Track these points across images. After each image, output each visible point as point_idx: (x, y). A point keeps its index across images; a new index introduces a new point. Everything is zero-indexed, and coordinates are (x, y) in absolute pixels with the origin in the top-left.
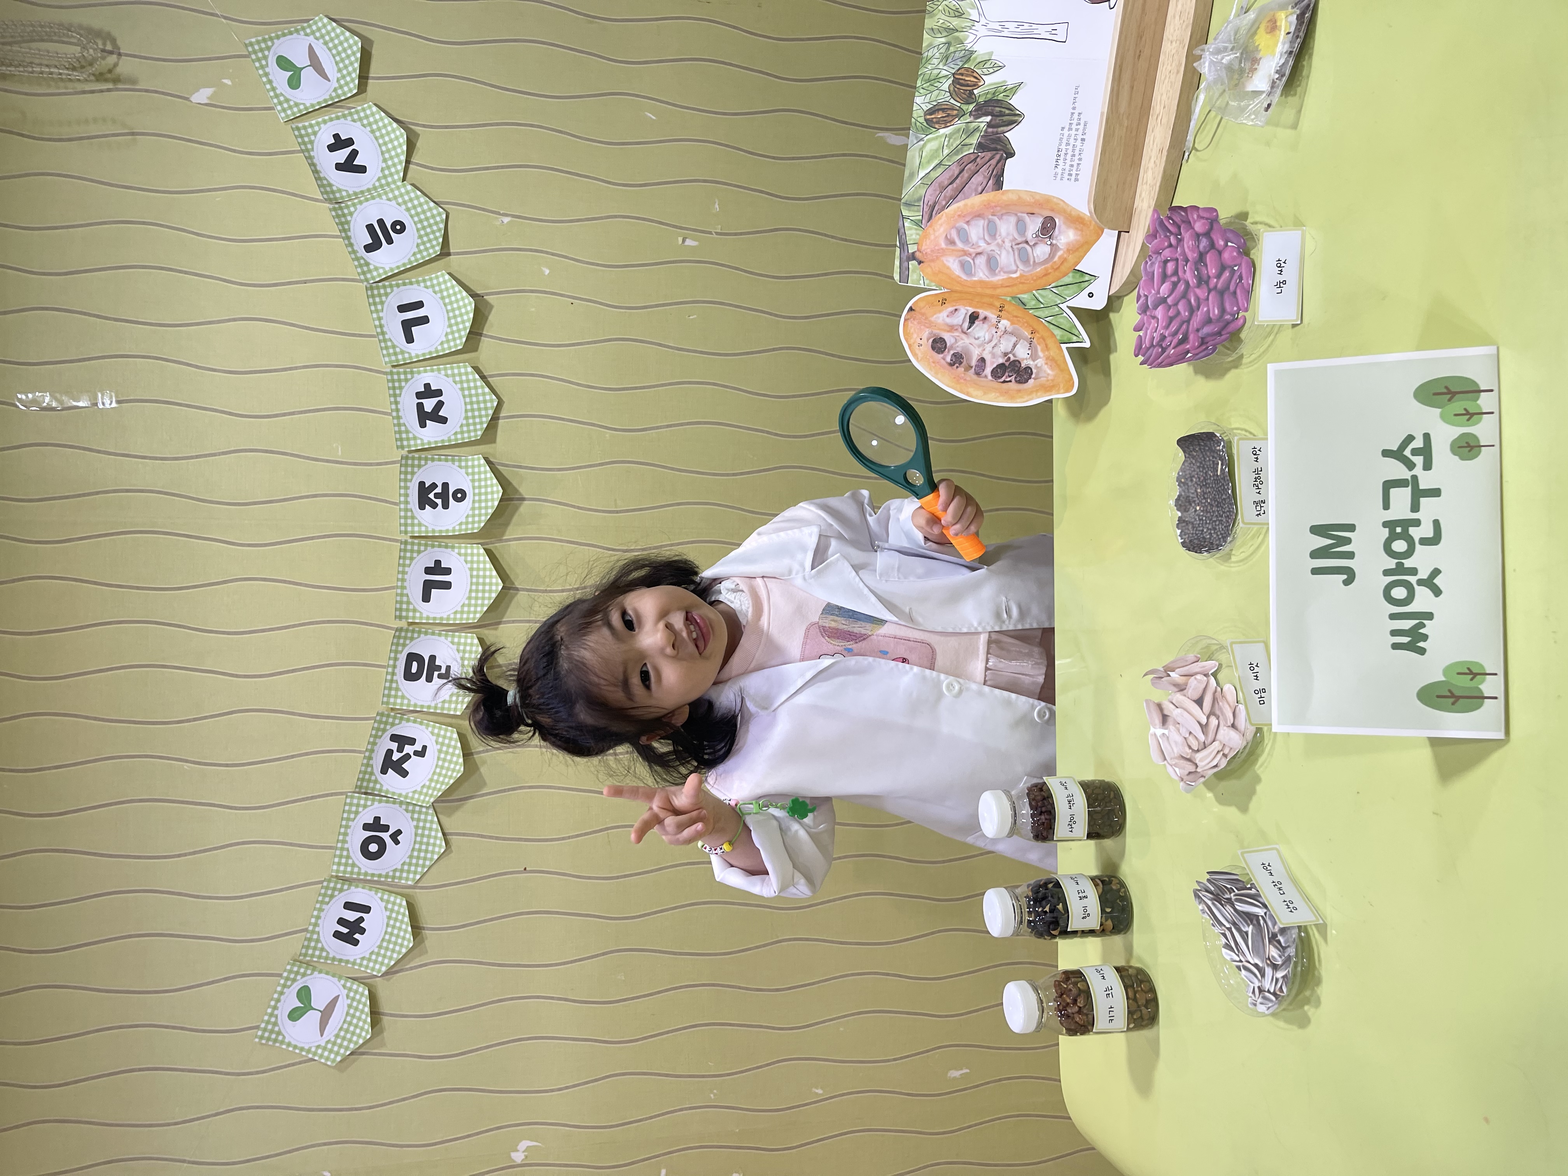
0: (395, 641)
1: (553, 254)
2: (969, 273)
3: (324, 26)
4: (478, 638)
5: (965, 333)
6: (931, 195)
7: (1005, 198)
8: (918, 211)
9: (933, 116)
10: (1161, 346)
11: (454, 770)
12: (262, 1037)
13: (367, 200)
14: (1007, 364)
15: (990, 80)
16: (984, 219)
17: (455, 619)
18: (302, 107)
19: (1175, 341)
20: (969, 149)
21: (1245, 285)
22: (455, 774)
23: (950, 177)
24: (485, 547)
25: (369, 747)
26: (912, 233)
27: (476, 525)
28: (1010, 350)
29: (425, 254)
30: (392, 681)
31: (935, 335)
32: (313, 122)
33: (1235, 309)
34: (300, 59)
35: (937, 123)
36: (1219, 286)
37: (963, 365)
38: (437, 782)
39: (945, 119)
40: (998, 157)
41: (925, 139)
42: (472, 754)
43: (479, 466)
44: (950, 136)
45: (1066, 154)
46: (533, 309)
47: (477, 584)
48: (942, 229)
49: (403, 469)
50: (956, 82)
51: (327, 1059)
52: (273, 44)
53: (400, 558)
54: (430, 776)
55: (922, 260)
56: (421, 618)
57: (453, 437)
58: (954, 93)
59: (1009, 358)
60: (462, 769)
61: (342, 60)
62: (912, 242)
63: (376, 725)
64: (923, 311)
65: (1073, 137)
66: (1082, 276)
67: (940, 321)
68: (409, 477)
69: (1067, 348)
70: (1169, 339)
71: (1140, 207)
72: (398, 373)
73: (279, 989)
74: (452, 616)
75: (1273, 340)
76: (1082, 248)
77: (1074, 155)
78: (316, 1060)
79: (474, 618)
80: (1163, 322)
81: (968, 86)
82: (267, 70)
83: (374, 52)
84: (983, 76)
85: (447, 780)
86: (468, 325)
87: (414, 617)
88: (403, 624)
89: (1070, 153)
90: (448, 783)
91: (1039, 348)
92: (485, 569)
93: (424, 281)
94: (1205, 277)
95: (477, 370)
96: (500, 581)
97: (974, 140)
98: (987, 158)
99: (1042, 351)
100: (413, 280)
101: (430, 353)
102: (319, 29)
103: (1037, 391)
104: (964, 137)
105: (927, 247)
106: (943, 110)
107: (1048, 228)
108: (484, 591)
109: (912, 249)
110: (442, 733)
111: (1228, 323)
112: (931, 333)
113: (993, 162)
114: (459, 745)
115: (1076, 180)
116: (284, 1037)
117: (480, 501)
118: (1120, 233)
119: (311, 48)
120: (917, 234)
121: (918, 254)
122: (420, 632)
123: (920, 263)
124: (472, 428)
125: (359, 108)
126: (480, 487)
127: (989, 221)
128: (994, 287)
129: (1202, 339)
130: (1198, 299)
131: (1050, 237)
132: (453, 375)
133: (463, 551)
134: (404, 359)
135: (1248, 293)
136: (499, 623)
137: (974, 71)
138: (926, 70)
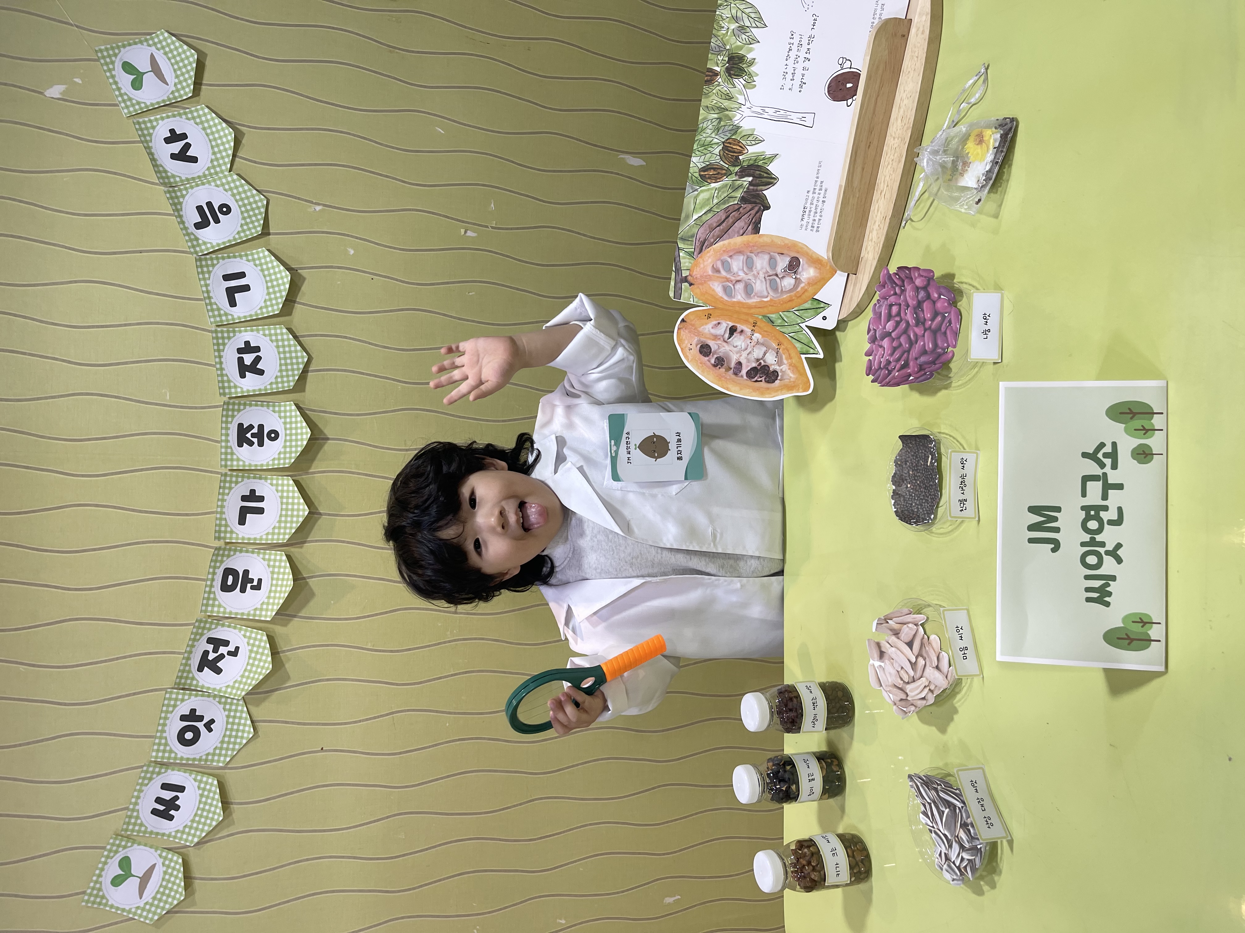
0: (214, 558)
1: (357, 238)
2: (730, 295)
3: (165, 39)
4: (286, 555)
5: (726, 342)
6: (702, 234)
7: (761, 240)
8: (692, 245)
9: (706, 173)
10: (887, 369)
11: (263, 668)
12: (88, 901)
13: (197, 185)
14: (759, 367)
15: (753, 149)
16: (744, 255)
17: (267, 539)
18: (143, 105)
19: (898, 366)
20: (734, 201)
21: (954, 328)
22: (264, 671)
23: (718, 221)
24: (294, 478)
25: (188, 649)
26: (685, 262)
27: (287, 461)
28: (761, 357)
29: (248, 233)
30: (210, 592)
31: (702, 342)
32: (152, 118)
33: (946, 345)
34: (143, 65)
35: (709, 178)
36: (933, 326)
37: (724, 366)
38: (248, 677)
39: (716, 176)
40: (756, 209)
41: (699, 190)
42: (278, 653)
43: (291, 411)
44: (719, 189)
45: (810, 211)
46: (339, 283)
47: (287, 510)
48: (710, 260)
49: (225, 413)
50: (725, 148)
51: (146, 918)
52: (120, 51)
53: (220, 488)
54: (241, 673)
55: (693, 282)
56: (237, 538)
57: (269, 387)
58: (723, 157)
59: (760, 363)
60: (271, 666)
61: (180, 68)
62: (685, 268)
63: (195, 630)
64: (693, 323)
65: (816, 199)
66: (819, 304)
67: (706, 331)
68: (230, 419)
69: (806, 358)
70: (893, 364)
71: (866, 256)
72: (222, 332)
73: (103, 859)
74: (264, 537)
75: (977, 372)
76: (820, 282)
77: (816, 213)
78: (135, 919)
79: (283, 539)
80: (888, 351)
81: (734, 152)
82: (113, 73)
83: (207, 63)
84: (746, 146)
85: (256, 676)
86: (284, 294)
87: (231, 538)
88: (221, 543)
89: (813, 210)
90: (258, 679)
91: (784, 357)
92: (293, 498)
93: (246, 255)
94: (922, 320)
95: (290, 330)
96: (306, 507)
97: (739, 194)
98: (748, 209)
99: (786, 359)
100: (237, 254)
101: (251, 316)
102: (160, 42)
103: (782, 390)
104: (730, 191)
105: (697, 273)
106: (714, 169)
107: (794, 265)
108: (292, 516)
109: (685, 274)
110: (253, 635)
111: (940, 355)
112: (699, 341)
113: (753, 212)
114: (268, 646)
115: (817, 231)
116: (108, 900)
117: (291, 441)
118: (848, 275)
119: (152, 55)
120: (690, 263)
121: (689, 278)
122: (235, 551)
123: (691, 284)
124: (285, 379)
125: (193, 109)
126: (291, 429)
127: (748, 257)
128: (750, 307)
129: (920, 365)
130: (916, 335)
131: (795, 273)
132: (270, 335)
133: (275, 482)
134: (227, 320)
135: (956, 334)
136: (305, 542)
137: (739, 142)
138: (701, 137)
